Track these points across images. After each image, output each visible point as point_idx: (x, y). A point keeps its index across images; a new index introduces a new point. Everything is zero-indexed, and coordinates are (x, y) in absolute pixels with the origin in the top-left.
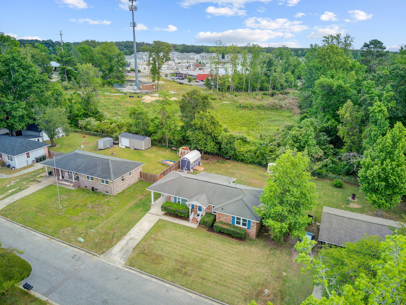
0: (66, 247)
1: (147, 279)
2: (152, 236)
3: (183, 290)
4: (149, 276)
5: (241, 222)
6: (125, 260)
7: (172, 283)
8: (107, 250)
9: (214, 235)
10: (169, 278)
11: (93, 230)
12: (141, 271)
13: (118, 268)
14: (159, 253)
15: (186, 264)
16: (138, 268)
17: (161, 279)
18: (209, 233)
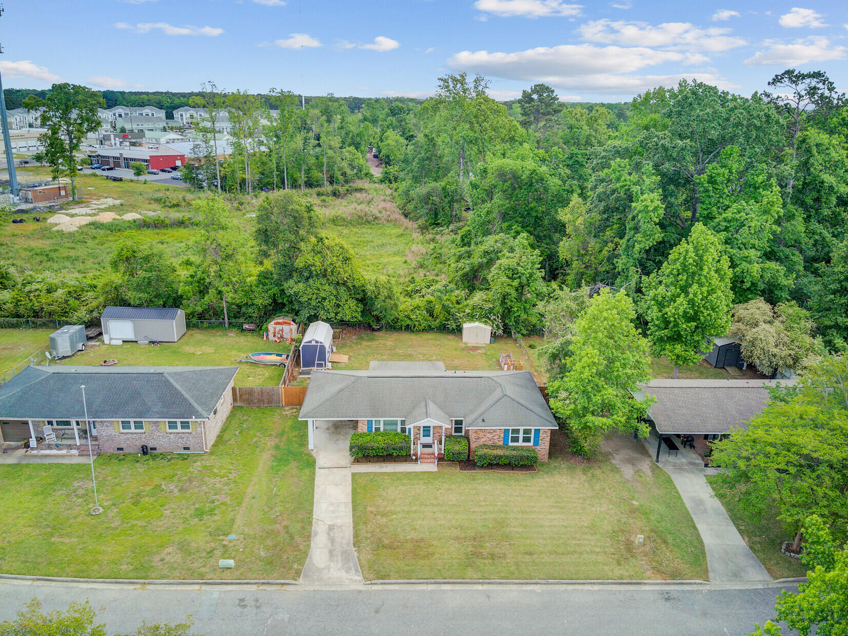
0: (199, 590)
1: (432, 591)
2: (369, 509)
3: (511, 586)
4: (431, 583)
5: (521, 435)
6: (356, 571)
7: (485, 579)
8: (302, 564)
9: (479, 474)
10: (470, 572)
11: (232, 536)
12: (410, 581)
13: (360, 592)
14: (413, 535)
15: (477, 539)
16: (400, 577)
17: (459, 580)
18: (467, 473)
